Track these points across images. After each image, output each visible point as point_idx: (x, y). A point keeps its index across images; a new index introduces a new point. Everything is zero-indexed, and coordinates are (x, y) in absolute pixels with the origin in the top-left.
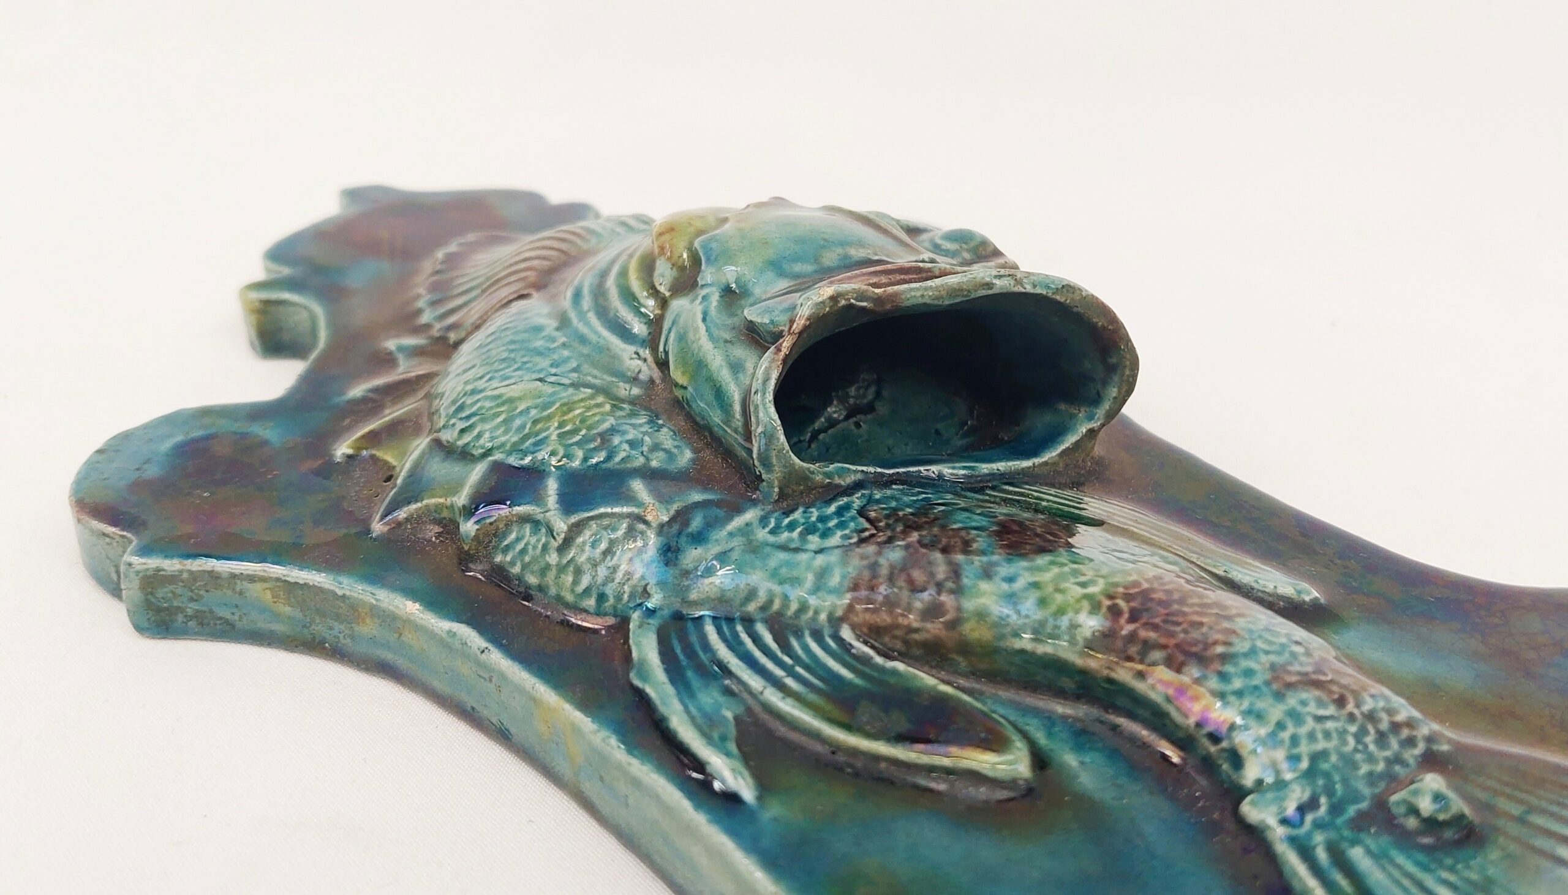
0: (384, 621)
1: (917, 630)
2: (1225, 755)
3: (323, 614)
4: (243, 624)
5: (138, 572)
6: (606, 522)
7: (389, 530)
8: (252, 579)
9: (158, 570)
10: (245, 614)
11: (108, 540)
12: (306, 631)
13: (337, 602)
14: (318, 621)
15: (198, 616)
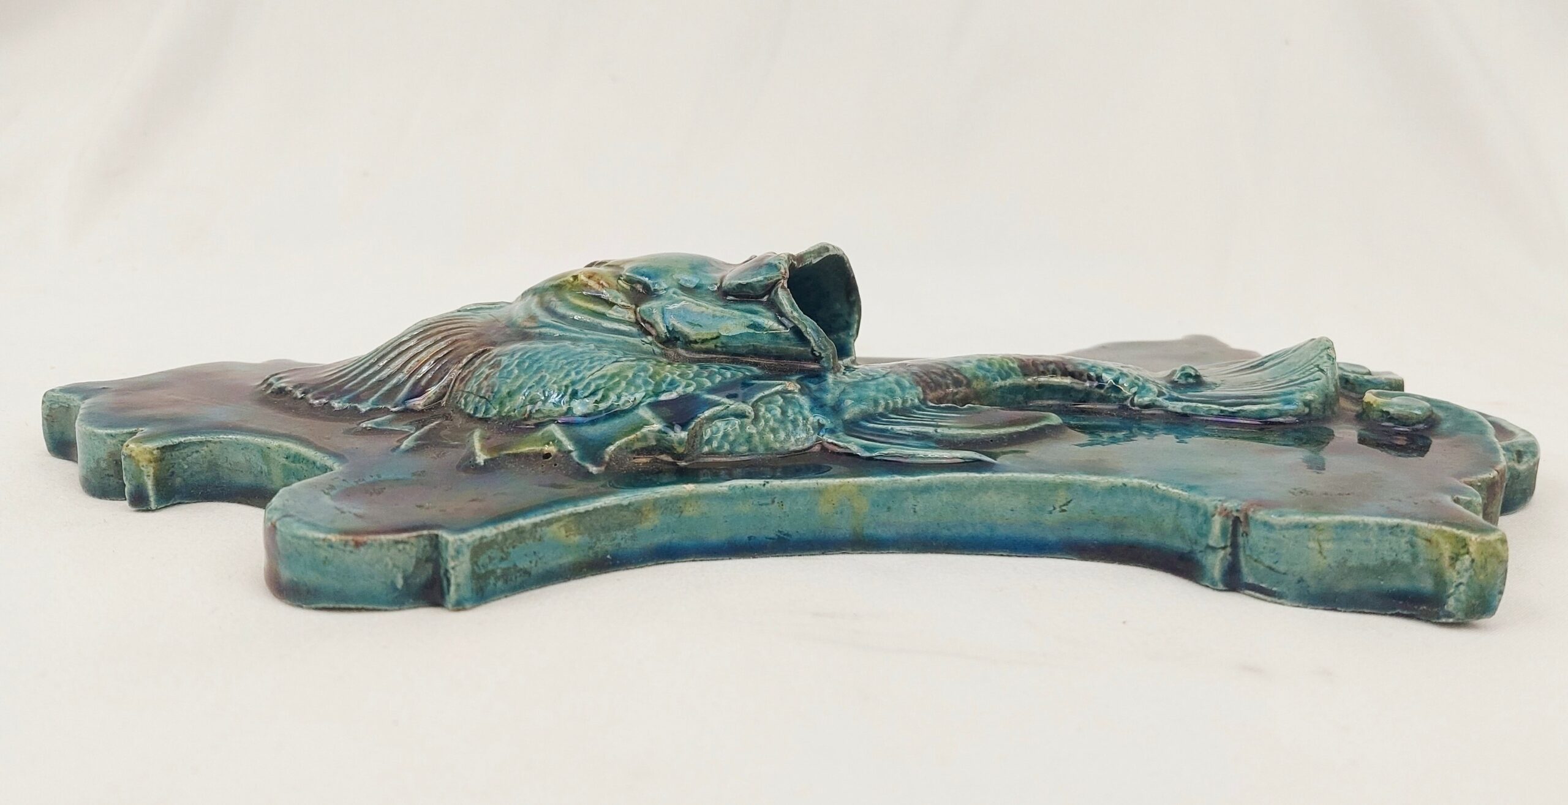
0: (666, 509)
1: (957, 393)
2: (1110, 390)
3: (606, 529)
4: (537, 569)
5: (468, 545)
6: (766, 399)
7: (605, 468)
8: (549, 522)
9: (482, 538)
10: (540, 559)
11: (401, 546)
12: (591, 552)
13: (622, 513)
14: (602, 538)
15: (505, 576)
